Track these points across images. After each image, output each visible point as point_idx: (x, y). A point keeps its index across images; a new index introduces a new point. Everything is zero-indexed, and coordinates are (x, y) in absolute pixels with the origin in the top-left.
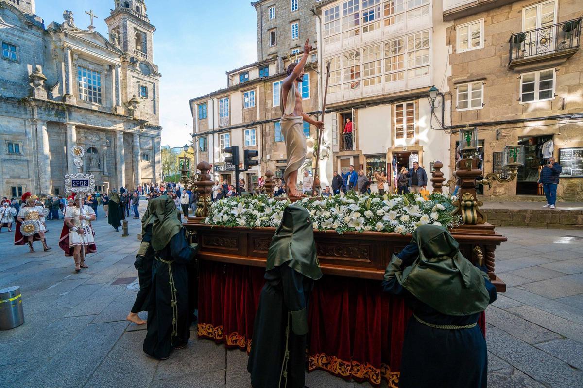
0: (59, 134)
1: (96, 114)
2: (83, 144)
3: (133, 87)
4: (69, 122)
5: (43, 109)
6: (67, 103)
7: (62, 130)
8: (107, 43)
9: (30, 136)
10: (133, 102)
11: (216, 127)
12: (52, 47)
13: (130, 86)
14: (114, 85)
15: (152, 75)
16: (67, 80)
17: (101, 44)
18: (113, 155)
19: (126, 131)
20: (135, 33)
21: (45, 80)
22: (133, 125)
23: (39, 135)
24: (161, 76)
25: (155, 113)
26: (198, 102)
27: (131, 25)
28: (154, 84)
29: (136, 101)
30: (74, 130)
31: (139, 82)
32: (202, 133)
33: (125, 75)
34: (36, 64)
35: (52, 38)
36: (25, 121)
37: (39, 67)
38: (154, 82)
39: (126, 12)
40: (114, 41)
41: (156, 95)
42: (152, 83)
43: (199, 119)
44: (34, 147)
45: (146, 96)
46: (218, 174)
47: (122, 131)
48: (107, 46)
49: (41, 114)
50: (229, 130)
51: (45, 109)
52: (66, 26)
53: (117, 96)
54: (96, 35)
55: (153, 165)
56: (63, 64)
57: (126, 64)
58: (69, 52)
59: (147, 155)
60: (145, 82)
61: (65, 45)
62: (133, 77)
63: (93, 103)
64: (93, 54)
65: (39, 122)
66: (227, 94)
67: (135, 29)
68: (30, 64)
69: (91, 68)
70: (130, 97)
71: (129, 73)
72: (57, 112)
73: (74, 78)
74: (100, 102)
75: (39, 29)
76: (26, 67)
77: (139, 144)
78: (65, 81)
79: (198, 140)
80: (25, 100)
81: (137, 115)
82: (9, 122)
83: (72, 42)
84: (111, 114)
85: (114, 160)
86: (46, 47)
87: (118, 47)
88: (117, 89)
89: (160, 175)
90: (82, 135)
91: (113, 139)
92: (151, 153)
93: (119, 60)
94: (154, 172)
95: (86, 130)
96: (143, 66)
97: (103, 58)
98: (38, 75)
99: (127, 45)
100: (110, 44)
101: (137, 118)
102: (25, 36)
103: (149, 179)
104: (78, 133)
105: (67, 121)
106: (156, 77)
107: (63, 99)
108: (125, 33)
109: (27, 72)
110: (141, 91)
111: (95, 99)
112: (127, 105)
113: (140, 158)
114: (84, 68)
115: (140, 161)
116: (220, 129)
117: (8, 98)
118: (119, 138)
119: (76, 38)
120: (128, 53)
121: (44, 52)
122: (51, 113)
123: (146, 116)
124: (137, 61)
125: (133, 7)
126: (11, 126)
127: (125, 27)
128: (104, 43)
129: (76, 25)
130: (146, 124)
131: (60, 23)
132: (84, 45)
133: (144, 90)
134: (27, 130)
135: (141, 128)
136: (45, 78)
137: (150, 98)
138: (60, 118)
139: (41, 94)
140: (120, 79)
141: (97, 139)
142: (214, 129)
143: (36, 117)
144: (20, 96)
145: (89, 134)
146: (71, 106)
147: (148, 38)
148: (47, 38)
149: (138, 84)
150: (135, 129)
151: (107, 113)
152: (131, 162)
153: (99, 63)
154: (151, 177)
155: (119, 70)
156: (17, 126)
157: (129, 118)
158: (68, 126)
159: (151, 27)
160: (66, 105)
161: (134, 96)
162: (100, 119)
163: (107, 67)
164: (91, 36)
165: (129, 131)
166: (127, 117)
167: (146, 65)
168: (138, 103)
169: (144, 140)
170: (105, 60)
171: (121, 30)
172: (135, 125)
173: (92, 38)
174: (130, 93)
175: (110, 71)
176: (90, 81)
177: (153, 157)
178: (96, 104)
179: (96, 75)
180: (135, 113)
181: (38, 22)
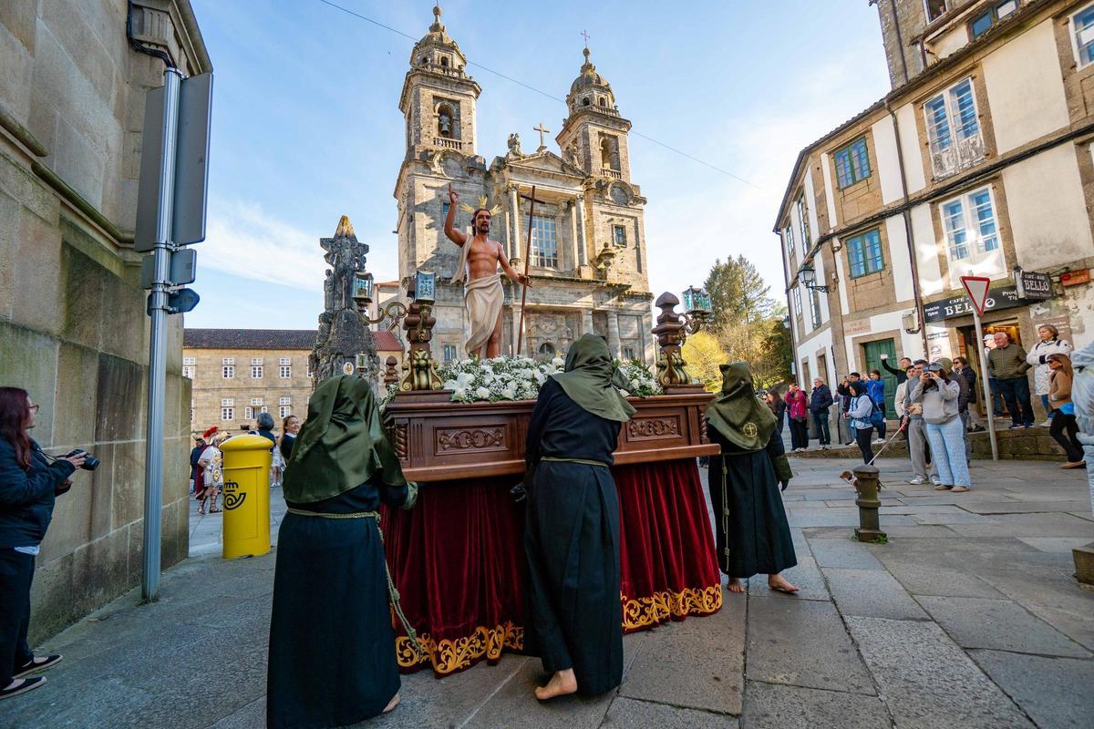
1: (552, 284)
2: (534, 338)
3: (603, 231)
4: (516, 304)
8: (563, 166)
10: (606, 255)
11: (918, 185)
12: (494, 193)
13: (598, 230)
14: (575, 233)
15: (631, 204)
16: (513, 238)
17: (555, 169)
19: (597, 308)
20: (601, 140)
22: (607, 296)
24: (645, 203)
25: (640, 270)
26: (833, 144)
27: (593, 130)
28: (636, 218)
29: (610, 252)
31: (612, 219)
32: (856, 222)
33: (590, 212)
35: (494, 180)
38: (636, 215)
39: (585, 112)
40: (572, 159)
41: (641, 238)
42: (633, 217)
43: (839, 189)
45: (625, 243)
46: (944, 329)
47: (591, 309)
48: (563, 171)
50: (991, 172)
52: (511, 156)
53: (581, 250)
54: (549, 157)
56: (507, 214)
57: (591, 194)
58: (515, 193)
59: (631, 350)
60: (621, 218)
61: (510, 185)
62: (602, 213)
63: (546, 268)
64: (546, 188)
66: (967, 64)
67: (601, 134)
69: (542, 213)
70: (599, 248)
71: (596, 208)
73: (522, 235)
74: (555, 265)
75: (480, 172)
77: (617, 330)
78: (510, 239)
79: (839, 249)
81: (613, 277)
82: (446, 314)
83: (519, 177)
84: (573, 281)
87: (580, 167)
88: (580, 237)
90: (532, 323)
91: (576, 325)
92: (637, 345)
93: (580, 188)
95: (538, 315)
96: (617, 191)
97: (559, 190)
99: (590, 164)
100: (568, 166)
101: (614, 282)
102: (466, 187)
104: (527, 321)
105: (514, 303)
106: (640, 206)
108: (587, 146)
110: (615, 235)
111: (549, 261)
112: (596, 263)
116: (939, 186)
117: (446, 279)
118: (587, 321)
119: (523, 170)
120: (592, 175)
123: (627, 277)
124: (607, 186)
125: (596, 101)
126: (448, 320)
127: (586, 136)
128: (559, 166)
129: (522, 152)
130: (626, 292)
131: (504, 156)
132: (534, 177)
133: (620, 230)
135: (619, 300)
137: (631, 245)
140: (583, 220)
141: (553, 327)
142: (906, 195)
145: (542, 321)
147: (620, 144)
148: (489, 184)
149: (610, 224)
150: (610, 302)
151: (568, 280)
153: (551, 201)
155: (582, 204)
156: (453, 320)
157: (600, 285)
158: (514, 310)
159: (624, 124)
161: (606, 245)
162: (558, 293)
163: (564, 205)
164: (542, 161)
165: (602, 308)
166: (598, 282)
167: (620, 188)
168: (612, 255)
169: (625, 323)
170: (562, 194)
171: (580, 143)
172: (611, 295)
173: (543, 164)
174: (599, 241)
175: (568, 210)
176: (540, 233)
177: (640, 354)
178: (551, 269)
179: (550, 221)
180: (609, 274)
181: (480, 164)
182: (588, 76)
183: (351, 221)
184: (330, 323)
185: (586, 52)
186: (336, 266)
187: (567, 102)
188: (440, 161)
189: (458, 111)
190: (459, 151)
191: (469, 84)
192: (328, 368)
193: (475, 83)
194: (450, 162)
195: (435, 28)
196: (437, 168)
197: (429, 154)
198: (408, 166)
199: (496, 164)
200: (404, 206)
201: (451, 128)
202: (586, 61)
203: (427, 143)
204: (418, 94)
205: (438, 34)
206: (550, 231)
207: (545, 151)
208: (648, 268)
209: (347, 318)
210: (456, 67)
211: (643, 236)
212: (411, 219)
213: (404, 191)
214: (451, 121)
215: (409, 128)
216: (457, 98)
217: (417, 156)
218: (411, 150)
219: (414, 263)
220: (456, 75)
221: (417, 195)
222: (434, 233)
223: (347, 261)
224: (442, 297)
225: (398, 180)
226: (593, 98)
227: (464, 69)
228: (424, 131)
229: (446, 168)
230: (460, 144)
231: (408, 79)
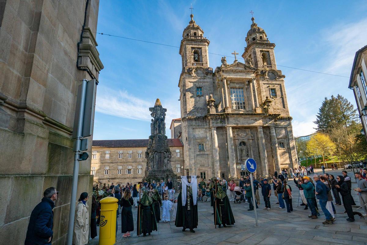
0: (222, 135)
1: (243, 116)
2: (236, 140)
3: (265, 92)
4: (228, 126)
5: (214, 120)
6: (226, 113)
7: (224, 132)
8: (245, 67)
9: (208, 138)
10: (267, 102)
12: (217, 82)
13: (263, 91)
14: (252, 93)
15: (277, 79)
16: (225, 99)
17: (242, 69)
18: (257, 146)
19: (265, 126)
20: (262, 54)
21: (214, 101)
22: (269, 120)
23: (213, 137)
24: (284, 77)
25: (284, 107)
27: (258, 50)
29: (269, 100)
30: (231, 130)
31: (269, 86)
33: (259, 84)
34: (210, 94)
35: (216, 76)
36: (206, 129)
37: (211, 95)
38: (280, 83)
39: (254, 43)
40: (249, 63)
41: (283, 93)
42: (278, 84)
44: (211, 145)
45: (276, 96)
47: (262, 126)
48: (245, 69)
49: (213, 123)
51: (215, 119)
52: (223, 66)
53: (255, 101)
54: (239, 64)
55: (289, 151)
56: (223, 89)
57: (259, 77)
58: (225, 80)
59: (283, 143)
60: (273, 85)
61: (223, 77)
62: (264, 84)
63: (240, 110)
64: (238, 77)
65: (213, 129)
67: (261, 51)
68: (207, 95)
69: (237, 87)
70: (264, 99)
71: (261, 82)
72: (221, 120)
73: (229, 96)
74: (244, 107)
75: (211, 74)
76: (205, 98)
77: (275, 134)
78: (224, 99)
80: (206, 116)
81: (271, 111)
82: (199, 131)
83: (227, 74)
84: (253, 114)
85: (257, 150)
86: (214, 83)
88: (255, 95)
89: (296, 160)
90: (236, 133)
91: (255, 133)
92: (286, 140)
93: (253, 75)
94: (290, 158)
95: (238, 130)
96: (270, 74)
97: (244, 77)
98: (211, 100)
99: (257, 64)
100: (247, 67)
101: (272, 113)
102: (205, 80)
103: (287, 164)
104: (233, 132)
105: (227, 125)
106: (283, 79)
107: (224, 111)
108: (255, 57)
109: (206, 100)
110: (271, 93)
111: (241, 107)
112: (263, 106)
113: (277, 145)
114: (234, 88)
115: (278, 148)
117: (199, 117)
118: (260, 131)
119: (228, 70)
120: (258, 69)
121: (214, 86)
122: (218, 122)
123: (278, 111)
124: (265, 72)
125: (258, 38)
126: (200, 134)
127: (255, 53)
128: (244, 67)
129: (227, 64)
130: (278, 117)
131: (220, 66)
132: (232, 73)
133: (273, 91)
134: (207, 135)
135: (275, 121)
136: (214, 100)
137: (279, 96)
138: (223, 124)
139: (213, 111)
140: (256, 88)
141: (245, 135)
143: (211, 126)
144: (203, 115)
145: (240, 132)
146: (228, 114)
147: (271, 54)
148: (215, 78)
149: (268, 88)
150: (271, 122)
151: (250, 114)
152: (271, 150)
153: (241, 81)
154: (288, 162)
155: (255, 82)
156: (202, 133)
157: (266, 115)
158: (227, 128)
159: (273, 45)
160: (225, 114)
161: (267, 98)
162: (246, 120)
163: (247, 83)
164: (236, 66)
165: (267, 125)
166: (264, 114)
167: (272, 72)
168: (270, 102)
169: (278, 131)
170: (245, 79)
171: (253, 56)
172: (271, 119)
173: (236, 67)
174: (264, 96)
175: (249, 85)
176: (237, 95)
177: (287, 145)
178: (243, 110)
179: (241, 90)
180: (269, 110)
181: (210, 71)
182: (254, 29)
183: (160, 100)
184: (153, 139)
185: (253, 19)
186: (155, 118)
187: (246, 40)
188: (195, 72)
189: (201, 51)
190: (202, 67)
191: (205, 41)
192: (152, 157)
193: (207, 40)
194: (199, 71)
195: (191, 22)
196: (194, 74)
197: (191, 69)
198: (183, 75)
199: (217, 70)
200: (182, 90)
201: (198, 58)
202: (253, 22)
203: (189, 65)
204: (185, 48)
205: (192, 24)
206: (241, 94)
207: (237, 62)
208: (288, 106)
209: (159, 137)
210: (200, 35)
211: (285, 92)
212: (185, 95)
213: (182, 84)
214: (199, 56)
215: (183, 61)
216: (200, 46)
217: (186, 71)
218: (184, 68)
219: (186, 112)
220: (200, 38)
221: (186, 85)
222: (193, 99)
223: (159, 116)
224: (197, 125)
225: (180, 81)
226: (257, 37)
227: (203, 35)
228: (189, 61)
229: (197, 74)
230: (202, 64)
231: (182, 43)
